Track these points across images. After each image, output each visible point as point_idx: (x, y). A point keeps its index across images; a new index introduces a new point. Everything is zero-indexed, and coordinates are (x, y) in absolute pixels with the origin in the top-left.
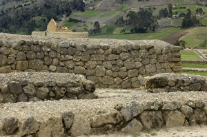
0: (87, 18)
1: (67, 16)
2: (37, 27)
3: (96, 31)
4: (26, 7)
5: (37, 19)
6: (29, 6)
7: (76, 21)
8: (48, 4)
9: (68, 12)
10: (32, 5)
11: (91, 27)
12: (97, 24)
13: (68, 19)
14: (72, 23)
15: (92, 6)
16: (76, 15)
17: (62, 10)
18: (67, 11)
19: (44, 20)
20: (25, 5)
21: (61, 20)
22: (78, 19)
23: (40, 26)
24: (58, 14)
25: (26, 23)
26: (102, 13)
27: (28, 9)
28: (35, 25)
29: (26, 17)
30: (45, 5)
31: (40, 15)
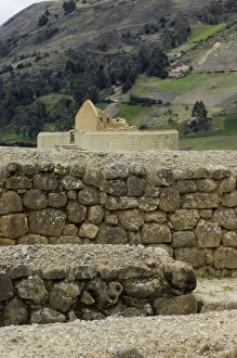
0: (174, 94)
1: (125, 91)
2: (51, 121)
3: (199, 127)
4: (22, 71)
5: (51, 100)
6: (30, 70)
7: (148, 103)
8: (75, 63)
9: (127, 81)
10: (36, 66)
11: (185, 116)
12: (199, 108)
13: (126, 98)
14: (137, 107)
15: (186, 63)
16: (147, 86)
17: (112, 75)
18: (123, 79)
19: (68, 103)
20: (20, 67)
21: (109, 102)
22: (151, 96)
23: (58, 117)
24: (102, 87)
25: (22, 111)
26: (213, 81)
27: (26, 75)
28: (45, 115)
29: (23, 97)
30: (70, 65)
31: (57, 90)
